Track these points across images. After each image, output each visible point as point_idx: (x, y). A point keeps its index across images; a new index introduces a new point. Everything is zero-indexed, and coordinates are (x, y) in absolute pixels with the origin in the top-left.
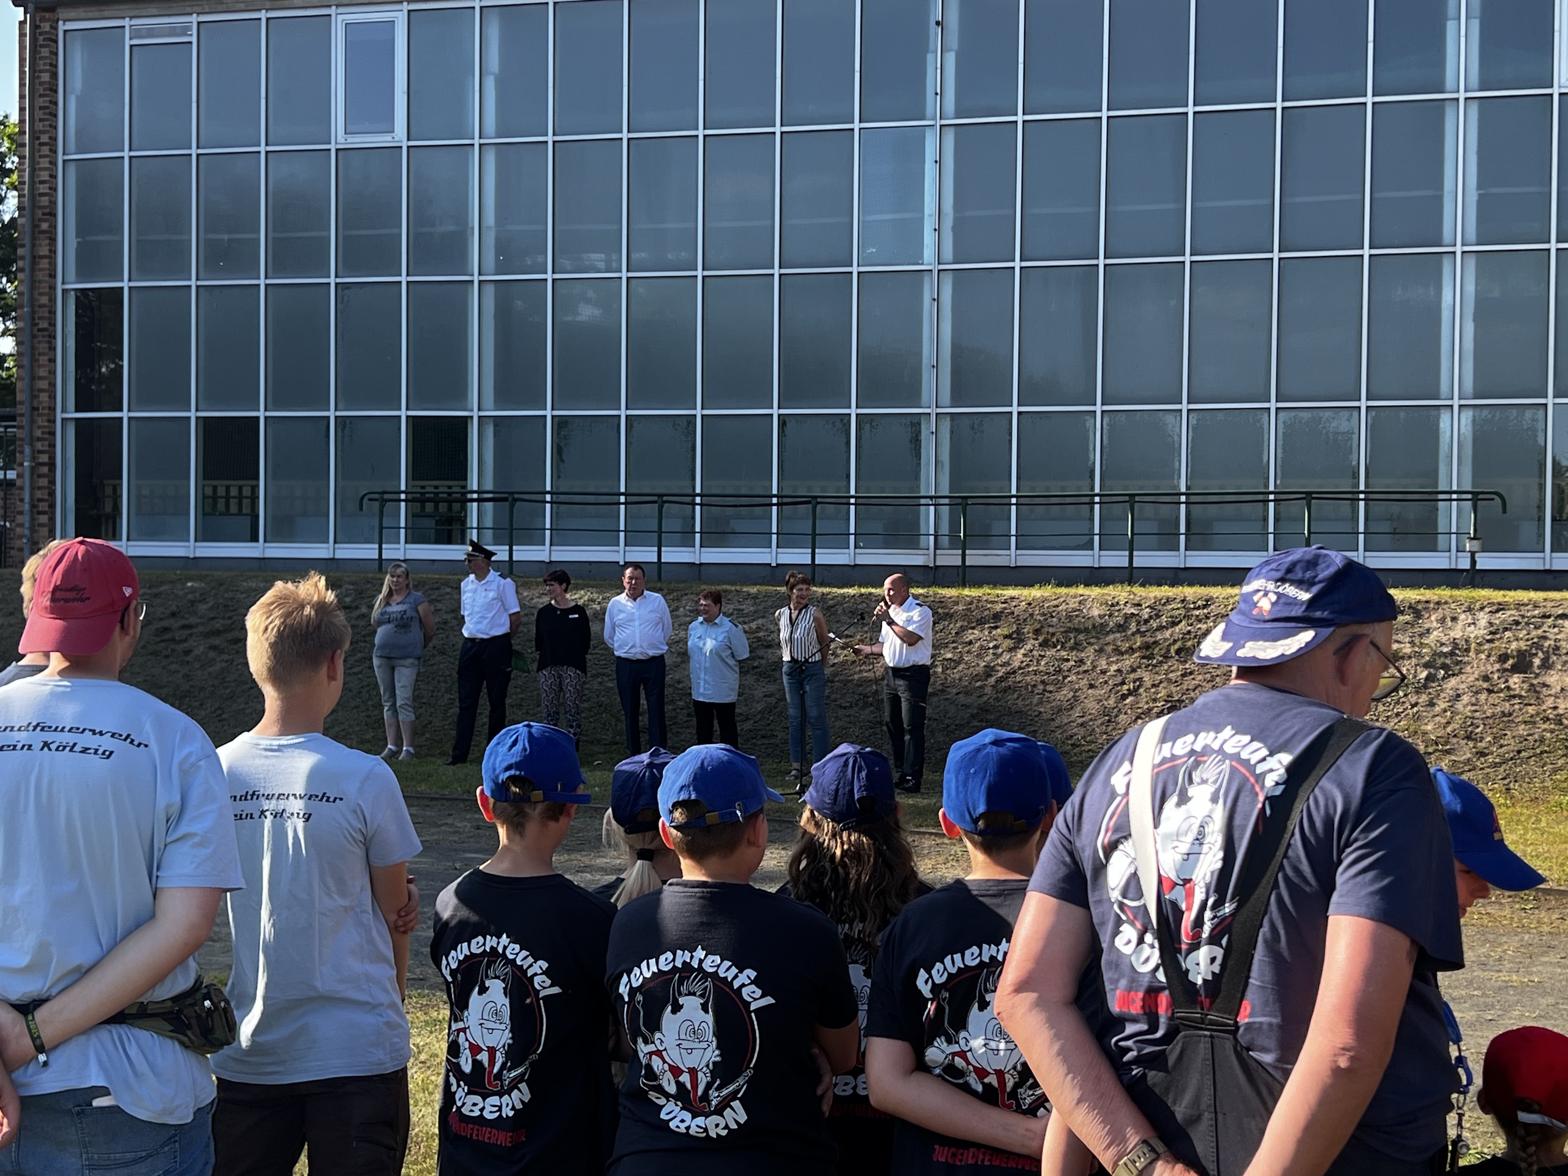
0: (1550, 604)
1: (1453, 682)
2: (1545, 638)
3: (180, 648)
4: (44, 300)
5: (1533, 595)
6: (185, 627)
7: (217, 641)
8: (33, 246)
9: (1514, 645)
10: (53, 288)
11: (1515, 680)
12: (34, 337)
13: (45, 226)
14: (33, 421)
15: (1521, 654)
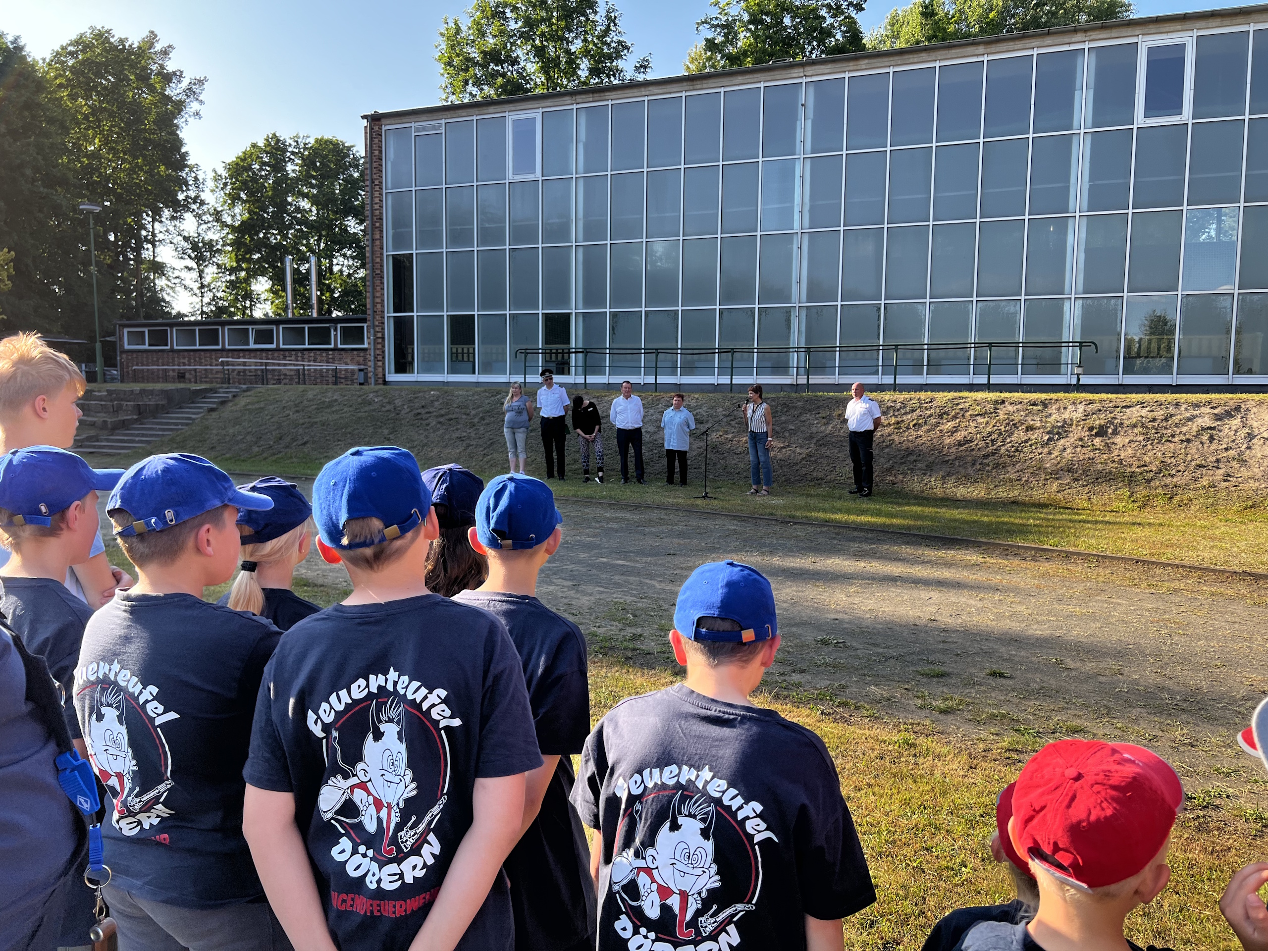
0: (1118, 400)
1: (1062, 441)
2: (1115, 418)
3: (424, 422)
4: (378, 260)
5: (1110, 396)
6: (427, 413)
7: (441, 420)
8: (373, 234)
9: (1097, 422)
10: (382, 254)
11: (1097, 441)
12: (374, 277)
13: (377, 225)
14: (374, 318)
15: (1101, 426)
